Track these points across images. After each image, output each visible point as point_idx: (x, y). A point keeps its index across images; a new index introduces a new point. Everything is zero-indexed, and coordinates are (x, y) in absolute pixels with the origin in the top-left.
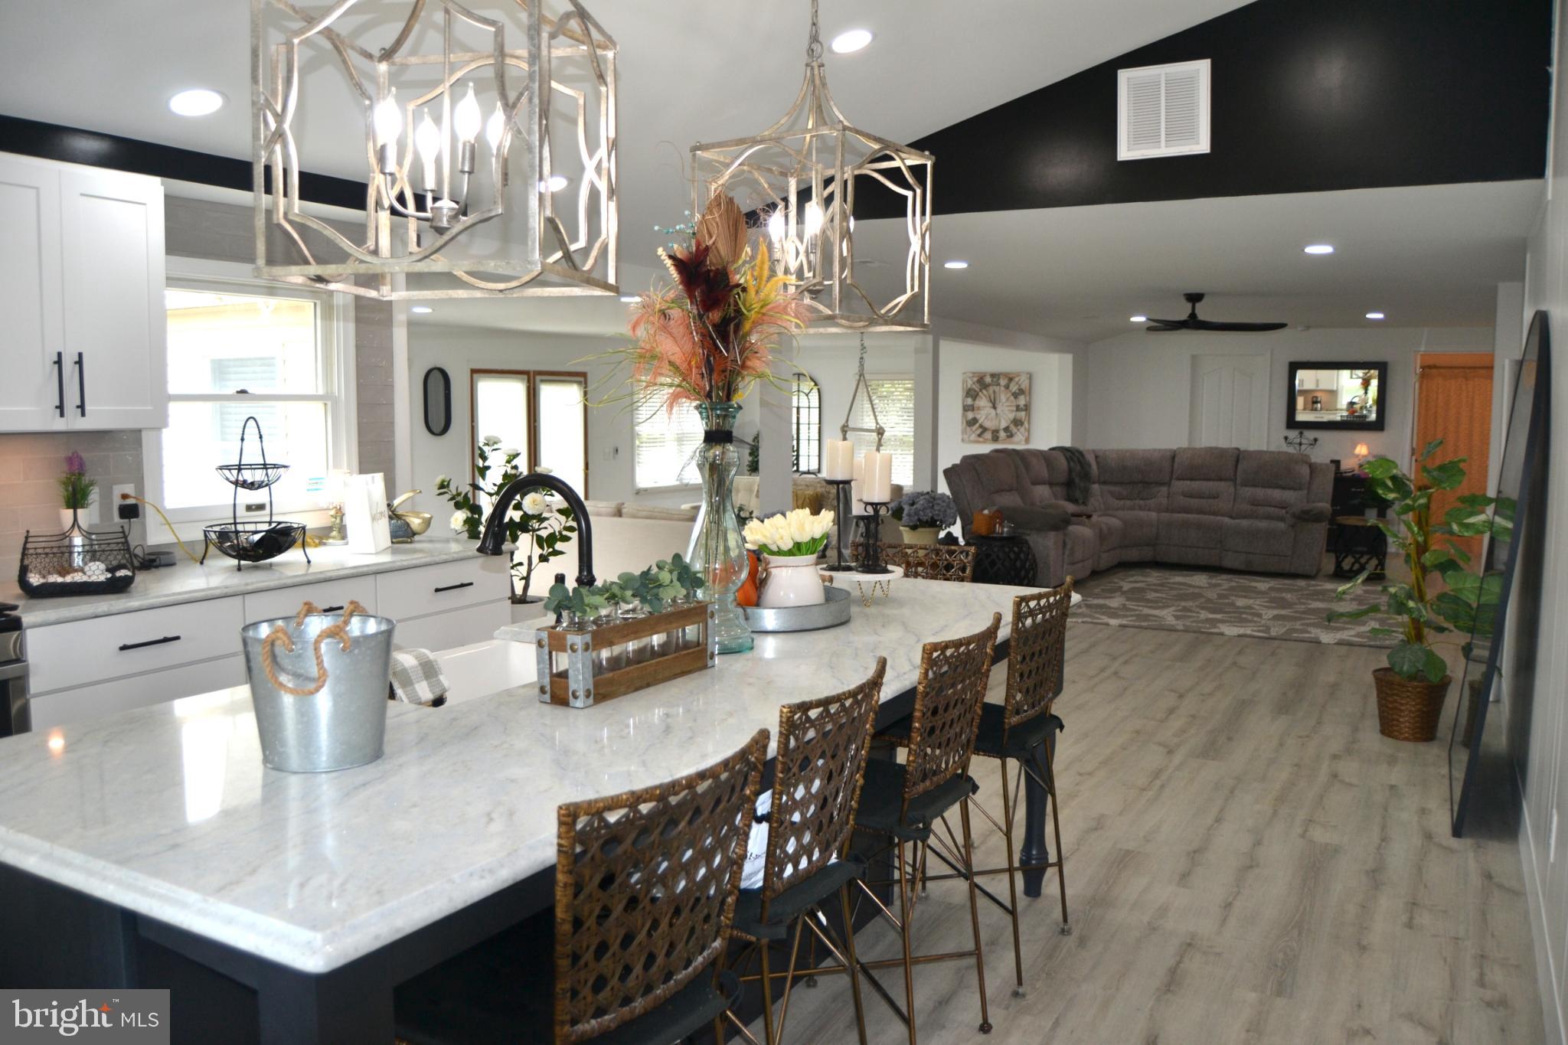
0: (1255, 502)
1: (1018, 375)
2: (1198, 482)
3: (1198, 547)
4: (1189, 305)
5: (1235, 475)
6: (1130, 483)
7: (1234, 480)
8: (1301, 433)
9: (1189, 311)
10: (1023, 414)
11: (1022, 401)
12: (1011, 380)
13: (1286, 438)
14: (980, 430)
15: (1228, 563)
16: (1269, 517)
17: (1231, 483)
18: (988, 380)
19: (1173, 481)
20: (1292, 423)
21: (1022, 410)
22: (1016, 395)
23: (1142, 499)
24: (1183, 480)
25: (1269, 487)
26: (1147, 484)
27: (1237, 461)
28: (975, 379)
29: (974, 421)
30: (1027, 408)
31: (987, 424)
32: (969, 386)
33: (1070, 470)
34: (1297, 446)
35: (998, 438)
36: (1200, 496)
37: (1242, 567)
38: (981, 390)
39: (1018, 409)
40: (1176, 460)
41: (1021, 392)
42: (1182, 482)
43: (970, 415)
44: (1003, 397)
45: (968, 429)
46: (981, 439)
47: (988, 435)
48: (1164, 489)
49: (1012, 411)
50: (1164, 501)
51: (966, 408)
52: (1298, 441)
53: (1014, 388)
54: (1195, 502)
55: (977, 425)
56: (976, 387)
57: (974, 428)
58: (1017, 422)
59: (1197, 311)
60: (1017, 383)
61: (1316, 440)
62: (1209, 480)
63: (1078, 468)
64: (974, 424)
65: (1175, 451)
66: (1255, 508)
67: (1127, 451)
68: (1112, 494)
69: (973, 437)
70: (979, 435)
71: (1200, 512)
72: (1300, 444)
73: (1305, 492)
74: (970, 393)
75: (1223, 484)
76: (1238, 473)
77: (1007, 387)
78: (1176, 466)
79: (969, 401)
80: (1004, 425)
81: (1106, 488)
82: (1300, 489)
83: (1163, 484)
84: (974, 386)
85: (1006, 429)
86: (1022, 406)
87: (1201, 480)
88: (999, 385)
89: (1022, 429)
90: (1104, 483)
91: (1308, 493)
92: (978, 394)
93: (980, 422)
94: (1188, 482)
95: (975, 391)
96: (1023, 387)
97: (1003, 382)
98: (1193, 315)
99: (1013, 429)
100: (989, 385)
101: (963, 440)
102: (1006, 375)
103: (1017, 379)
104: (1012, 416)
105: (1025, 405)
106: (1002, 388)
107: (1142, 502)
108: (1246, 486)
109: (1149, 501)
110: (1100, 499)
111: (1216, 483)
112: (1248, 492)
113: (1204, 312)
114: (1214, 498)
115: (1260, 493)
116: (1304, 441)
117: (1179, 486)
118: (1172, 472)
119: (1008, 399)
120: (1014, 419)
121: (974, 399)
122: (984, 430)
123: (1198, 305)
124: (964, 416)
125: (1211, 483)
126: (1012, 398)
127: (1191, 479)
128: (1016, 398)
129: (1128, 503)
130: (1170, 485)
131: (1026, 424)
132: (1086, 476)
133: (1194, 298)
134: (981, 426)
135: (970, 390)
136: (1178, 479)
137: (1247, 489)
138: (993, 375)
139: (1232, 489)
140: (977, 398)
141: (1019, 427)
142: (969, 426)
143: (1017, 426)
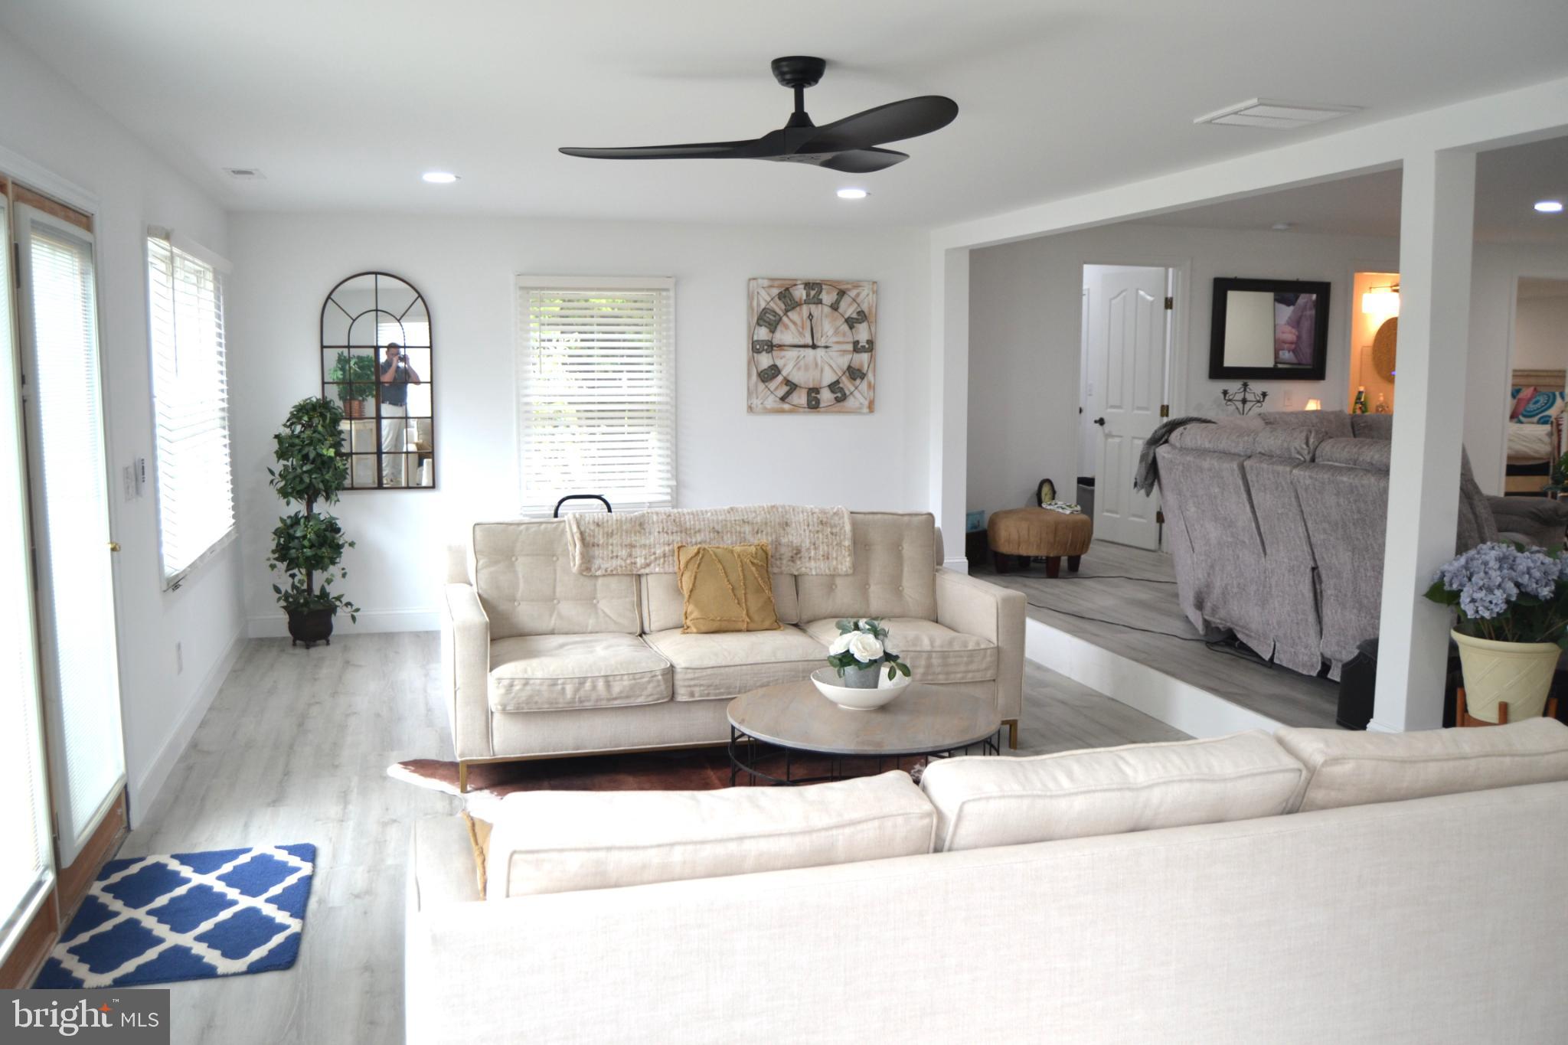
1: (857, 285)
8: (1245, 385)
10: (865, 357)
11: (862, 334)
12: (842, 293)
13: (1225, 393)
14: (785, 389)
18: (800, 293)
20: (1218, 370)
21: (863, 350)
22: (851, 323)
28: (775, 291)
29: (773, 372)
30: (870, 347)
31: (797, 377)
32: (763, 305)
34: (1240, 405)
35: (818, 401)
38: (786, 311)
39: (857, 348)
41: (862, 317)
43: (765, 361)
44: (829, 328)
45: (761, 386)
46: (786, 406)
47: (800, 398)
49: (845, 352)
51: (758, 347)
52: (1240, 397)
53: (848, 309)
55: (780, 378)
56: (778, 307)
57: (773, 385)
58: (855, 373)
60: (854, 300)
61: (1264, 395)
64: (774, 376)
69: (771, 402)
70: (783, 399)
72: (1244, 401)
74: (768, 319)
77: (835, 307)
79: (763, 333)
80: (829, 378)
84: (772, 304)
85: (834, 387)
86: (863, 343)
88: (820, 302)
89: (864, 386)
92: (781, 319)
93: (784, 373)
95: (775, 313)
96: (865, 307)
97: (828, 297)
99: (847, 384)
100: (799, 304)
101: (750, 409)
102: (832, 284)
103: (853, 293)
104: (844, 361)
105: (870, 342)
106: (827, 310)
116: (1249, 397)
119: (836, 332)
120: (849, 368)
121: (773, 327)
122: (792, 387)
124: (751, 361)
126: (845, 327)
128: (851, 328)
131: (870, 375)
134: (787, 382)
135: (765, 311)
138: (809, 285)
140: (779, 328)
141: (858, 381)
142: (763, 381)
143: (855, 379)
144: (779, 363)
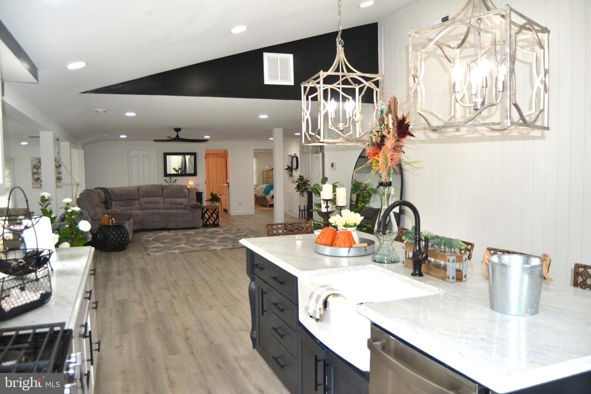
0: (171, 204)
2: (150, 198)
3: (159, 222)
4: (176, 133)
5: (163, 194)
6: (125, 200)
7: (162, 196)
8: (171, 178)
9: (176, 135)
10: (61, 175)
11: (60, 170)
13: (165, 180)
15: (170, 226)
16: (177, 209)
17: (161, 197)
19: (140, 198)
20: (166, 175)
23: (130, 206)
24: (144, 197)
25: (175, 198)
26: (131, 200)
27: (163, 189)
28: (38, 161)
32: (35, 164)
33: (106, 197)
34: (169, 183)
36: (151, 203)
37: (175, 227)
39: (59, 173)
40: (140, 190)
41: (60, 166)
42: (143, 198)
43: (36, 176)
48: (137, 202)
50: (138, 206)
51: (34, 174)
52: (169, 181)
54: (150, 205)
56: (39, 164)
57: (38, 182)
59: (179, 135)
61: (176, 180)
62: (154, 197)
63: (108, 196)
64: (38, 180)
65: (138, 187)
66: (172, 206)
67: (122, 188)
68: (118, 204)
69: (38, 186)
71: (153, 209)
72: (171, 182)
73: (187, 199)
74: (36, 167)
75: (159, 197)
76: (164, 194)
78: (140, 192)
79: (35, 170)
81: (116, 203)
82: (186, 198)
83: (136, 200)
84: (37, 164)
87: (151, 197)
90: (115, 201)
91: (189, 199)
92: (39, 167)
94: (146, 198)
98: (177, 136)
101: (33, 187)
107: (130, 207)
108: (167, 198)
109: (132, 207)
110: (115, 207)
111: (157, 198)
112: (169, 200)
113: (181, 135)
114: (157, 203)
115: (173, 200)
116: (172, 181)
117: (142, 200)
118: (139, 195)
120: (57, 177)
123: (179, 132)
124: (33, 177)
125: (155, 198)
127: (147, 197)
128: (57, 168)
129: (125, 208)
130: (139, 200)
132: (111, 199)
133: (178, 130)
136: (142, 197)
137: (168, 199)
139: (162, 200)
140: (39, 169)
141: (60, 180)
142: (36, 181)
143: (59, 180)
144: (40, 177)
